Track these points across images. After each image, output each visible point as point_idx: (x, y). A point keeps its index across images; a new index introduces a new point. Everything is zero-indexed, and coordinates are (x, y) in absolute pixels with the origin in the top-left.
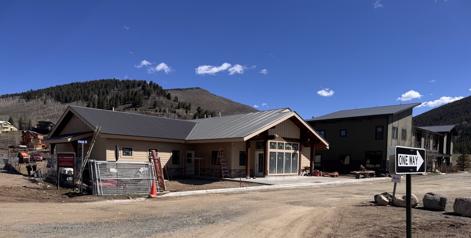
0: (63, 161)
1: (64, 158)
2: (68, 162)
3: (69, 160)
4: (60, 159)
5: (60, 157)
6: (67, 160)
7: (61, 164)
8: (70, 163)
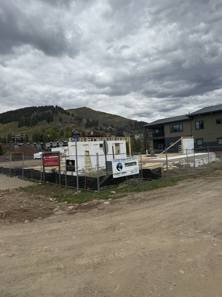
0: (48, 161)
1: (49, 157)
2: (53, 161)
3: (54, 159)
4: (45, 159)
5: (45, 158)
6: (52, 159)
7: (46, 164)
8: (54, 162)
